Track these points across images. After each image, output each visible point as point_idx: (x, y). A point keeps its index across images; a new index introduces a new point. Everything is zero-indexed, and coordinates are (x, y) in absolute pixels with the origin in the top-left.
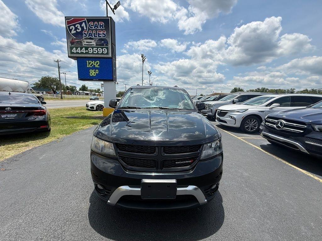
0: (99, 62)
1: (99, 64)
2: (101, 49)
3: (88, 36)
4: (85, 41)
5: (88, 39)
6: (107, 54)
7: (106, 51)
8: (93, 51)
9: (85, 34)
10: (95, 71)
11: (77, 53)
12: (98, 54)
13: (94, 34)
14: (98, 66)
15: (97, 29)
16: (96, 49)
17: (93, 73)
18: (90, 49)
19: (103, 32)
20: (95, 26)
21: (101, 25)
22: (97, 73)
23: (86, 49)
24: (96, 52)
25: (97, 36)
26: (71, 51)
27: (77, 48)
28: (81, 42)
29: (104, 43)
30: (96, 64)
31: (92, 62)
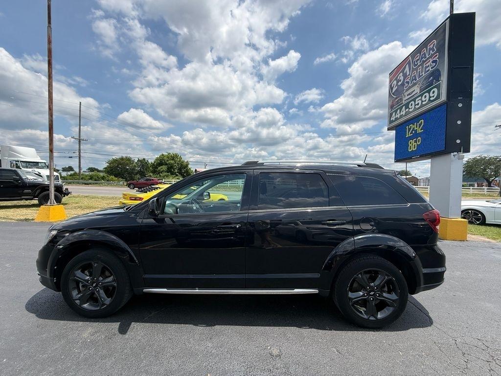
0: (423, 121)
2: (427, 94)
3: (410, 83)
4: (406, 94)
5: (410, 88)
6: (438, 97)
7: (436, 94)
8: (415, 105)
9: (408, 83)
10: (416, 142)
11: (396, 119)
12: (422, 106)
13: (419, 74)
14: (421, 130)
15: (424, 62)
16: (420, 98)
17: (413, 146)
18: (412, 105)
19: (434, 58)
20: (422, 58)
21: (431, 46)
22: (418, 143)
23: (407, 106)
24: (420, 105)
25: (423, 73)
26: (390, 119)
27: (396, 112)
28: (401, 99)
29: (432, 80)
30: (418, 128)
31: (413, 125)
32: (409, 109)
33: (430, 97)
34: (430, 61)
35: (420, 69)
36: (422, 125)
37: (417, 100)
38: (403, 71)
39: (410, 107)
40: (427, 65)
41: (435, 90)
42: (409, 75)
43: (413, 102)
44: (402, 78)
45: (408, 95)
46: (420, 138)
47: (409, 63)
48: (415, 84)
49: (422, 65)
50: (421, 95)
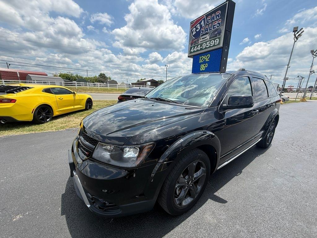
0: (209, 55)
1: (209, 57)
2: (213, 41)
3: (204, 32)
4: (201, 38)
5: (204, 35)
6: (219, 44)
7: (218, 42)
8: (206, 46)
9: (203, 31)
10: (205, 66)
11: (194, 51)
12: (210, 47)
13: (210, 28)
14: (208, 60)
15: (213, 22)
16: (209, 42)
17: (203, 67)
18: (204, 45)
19: (219, 21)
20: (212, 19)
21: (218, 14)
22: (206, 67)
23: (201, 45)
24: (209, 46)
25: (212, 28)
26: (190, 51)
27: (194, 47)
28: (198, 40)
29: (217, 34)
30: (206, 58)
31: (204, 56)
32: (203, 47)
33: (215, 43)
34: (216, 22)
35: (210, 25)
36: (209, 58)
37: (207, 43)
38: (200, 23)
39: (203, 46)
40: (215, 24)
41: (218, 39)
42: (204, 27)
43: (205, 44)
44: (199, 28)
45: (202, 39)
46: (207, 64)
47: (204, 19)
48: (207, 34)
49: (212, 23)
50: (210, 41)
